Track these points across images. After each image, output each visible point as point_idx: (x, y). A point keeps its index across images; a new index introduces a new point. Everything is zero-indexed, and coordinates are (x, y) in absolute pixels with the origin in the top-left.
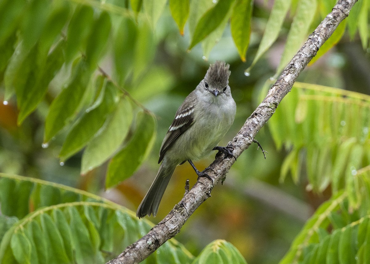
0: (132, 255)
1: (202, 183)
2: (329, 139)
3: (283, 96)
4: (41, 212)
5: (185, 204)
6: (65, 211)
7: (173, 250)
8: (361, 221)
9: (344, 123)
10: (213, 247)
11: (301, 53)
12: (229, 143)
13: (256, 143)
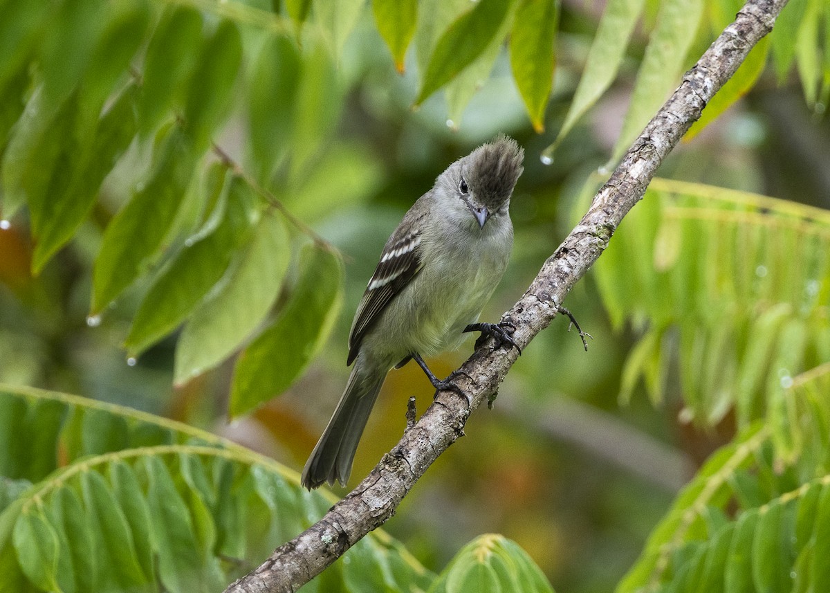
0: (288, 567)
1: (444, 406)
2: (730, 306)
3: (626, 209)
4: (82, 467)
5: (407, 452)
6: (138, 465)
7: (380, 555)
8: (804, 490)
9: (764, 271)
10: (476, 552)
11: (666, 114)
12: (505, 315)
13: (565, 316)
